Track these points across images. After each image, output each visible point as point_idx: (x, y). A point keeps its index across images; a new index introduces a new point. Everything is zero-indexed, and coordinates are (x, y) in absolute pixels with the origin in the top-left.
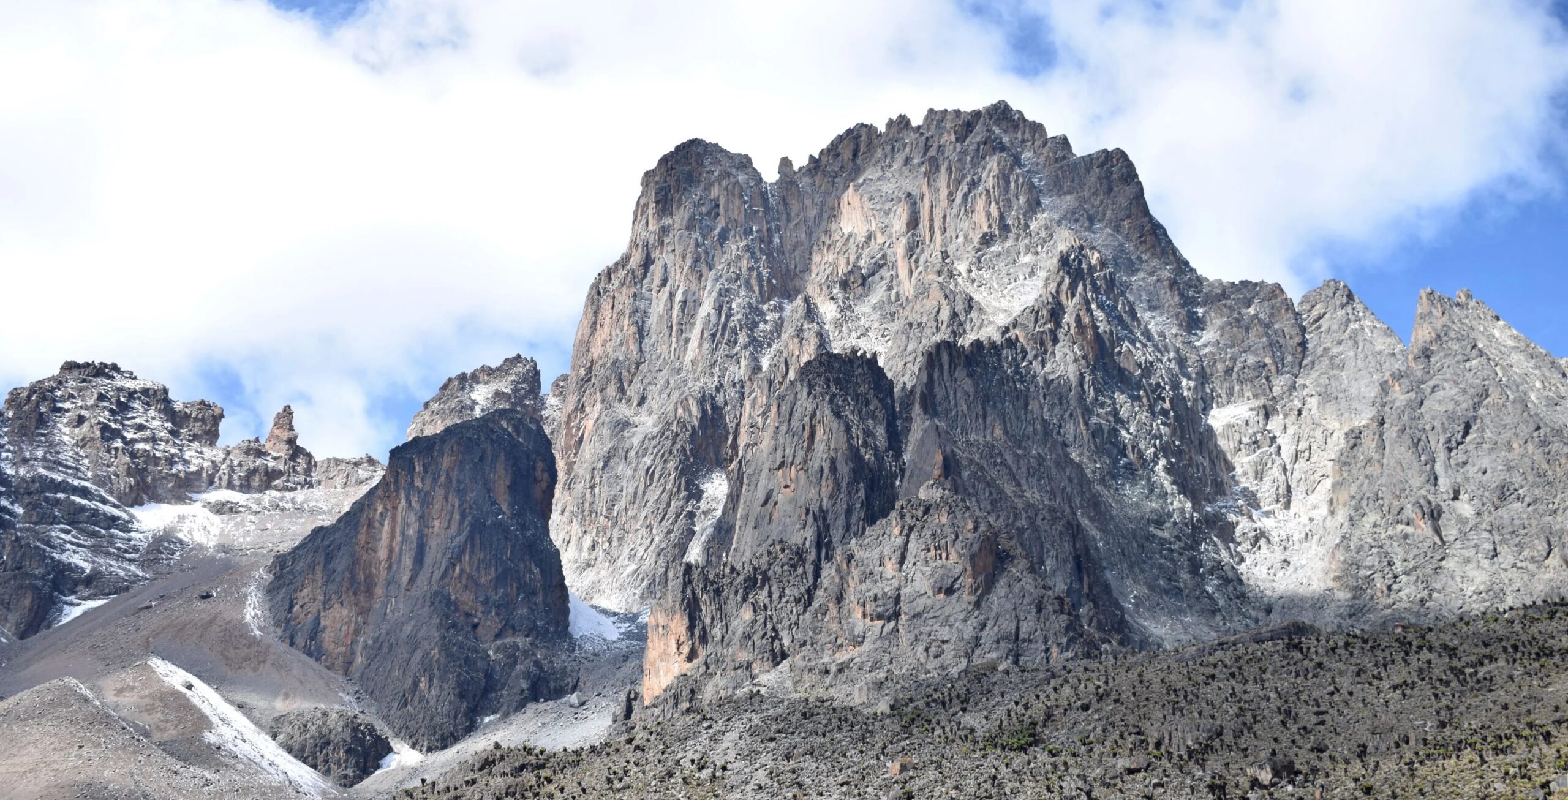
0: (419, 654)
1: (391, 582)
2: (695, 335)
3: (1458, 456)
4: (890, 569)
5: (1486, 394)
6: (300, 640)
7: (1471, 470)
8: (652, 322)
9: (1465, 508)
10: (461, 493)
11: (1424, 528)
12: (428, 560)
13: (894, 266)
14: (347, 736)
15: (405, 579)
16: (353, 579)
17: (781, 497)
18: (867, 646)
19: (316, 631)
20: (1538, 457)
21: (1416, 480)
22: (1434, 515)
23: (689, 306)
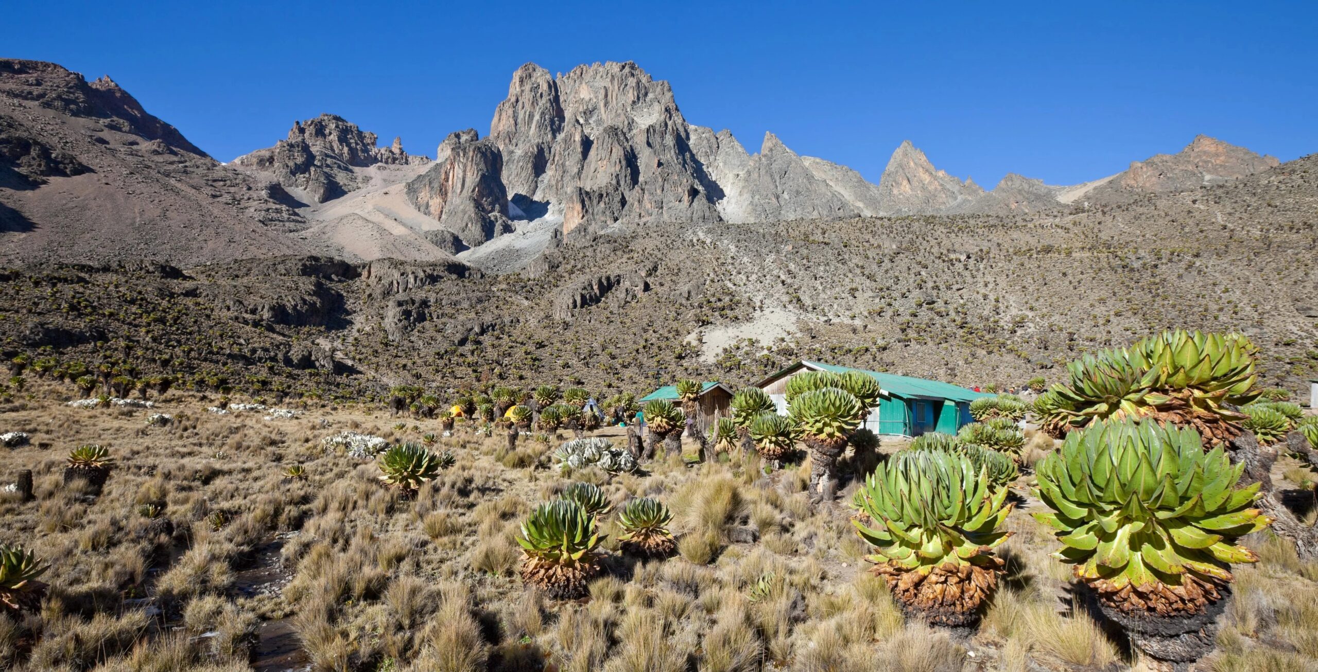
0: (467, 216)
1: (453, 192)
2: (533, 126)
3: (783, 181)
4: (659, 192)
5: (790, 163)
6: (422, 209)
7: (787, 186)
8: (519, 120)
9: (786, 196)
10: (477, 165)
11: (774, 200)
12: (466, 185)
13: (600, 109)
14: (451, 239)
15: (459, 191)
16: (441, 190)
17: (600, 170)
18: (653, 217)
19: (427, 206)
20: (807, 183)
21: (772, 186)
22: (778, 197)
23: (531, 116)
